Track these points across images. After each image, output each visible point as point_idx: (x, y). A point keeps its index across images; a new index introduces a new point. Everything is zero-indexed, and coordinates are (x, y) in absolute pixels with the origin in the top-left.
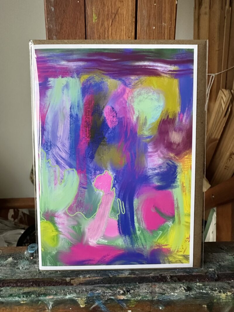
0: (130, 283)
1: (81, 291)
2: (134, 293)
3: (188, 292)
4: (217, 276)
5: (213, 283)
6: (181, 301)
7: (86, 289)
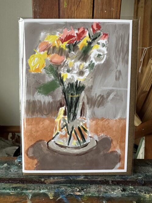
0: (84, 184)
1: (51, 188)
2: (86, 191)
3: (123, 192)
4: (144, 182)
5: (141, 187)
6: (118, 198)
7: (54, 187)
